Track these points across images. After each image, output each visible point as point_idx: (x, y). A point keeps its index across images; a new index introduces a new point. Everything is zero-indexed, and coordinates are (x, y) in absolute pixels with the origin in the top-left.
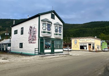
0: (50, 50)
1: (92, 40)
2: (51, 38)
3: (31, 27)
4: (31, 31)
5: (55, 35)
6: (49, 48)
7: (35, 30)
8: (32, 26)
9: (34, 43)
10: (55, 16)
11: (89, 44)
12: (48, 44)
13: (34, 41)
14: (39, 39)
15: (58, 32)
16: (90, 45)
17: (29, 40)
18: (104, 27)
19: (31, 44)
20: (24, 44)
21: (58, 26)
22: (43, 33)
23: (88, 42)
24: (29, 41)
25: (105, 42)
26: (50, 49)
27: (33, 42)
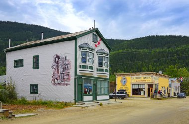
0: (91, 97)
1: (155, 78)
2: (92, 76)
3: (58, 57)
4: (58, 64)
5: (98, 72)
6: (90, 93)
7: (66, 63)
8: (59, 55)
9: (64, 85)
10: (98, 37)
11: (148, 85)
12: (88, 86)
13: (66, 82)
14: (75, 79)
15: (104, 66)
16: (150, 86)
17: (54, 80)
18: (174, 48)
19: (59, 87)
20: (42, 85)
21: (103, 56)
22: (81, 69)
23: (146, 81)
24: (53, 82)
25: (176, 82)
26: (90, 95)
27: (63, 83)
